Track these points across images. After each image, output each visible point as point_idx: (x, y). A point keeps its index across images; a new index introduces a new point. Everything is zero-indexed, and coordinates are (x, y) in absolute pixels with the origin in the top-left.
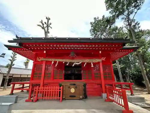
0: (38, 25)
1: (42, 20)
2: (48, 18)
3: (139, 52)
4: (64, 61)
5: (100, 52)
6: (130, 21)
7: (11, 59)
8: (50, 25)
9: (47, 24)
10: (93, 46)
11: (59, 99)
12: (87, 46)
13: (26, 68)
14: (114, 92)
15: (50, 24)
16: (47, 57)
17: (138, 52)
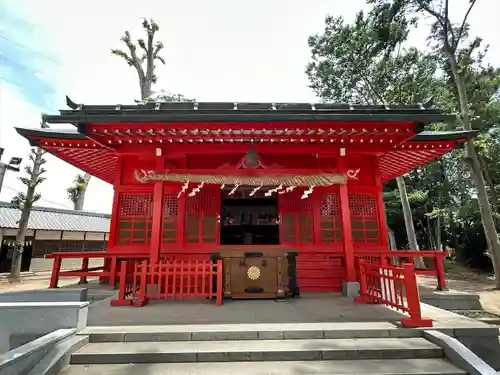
0: (114, 52)
1: (127, 33)
2: (149, 23)
3: (478, 149)
4: (222, 181)
5: (343, 152)
6: (450, 37)
7: (29, 177)
8: (157, 51)
9: (147, 46)
10: (321, 131)
11: (214, 298)
12: (299, 132)
13: (76, 208)
14: (381, 273)
15: (160, 47)
16: (165, 168)
17: (473, 150)
